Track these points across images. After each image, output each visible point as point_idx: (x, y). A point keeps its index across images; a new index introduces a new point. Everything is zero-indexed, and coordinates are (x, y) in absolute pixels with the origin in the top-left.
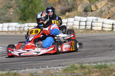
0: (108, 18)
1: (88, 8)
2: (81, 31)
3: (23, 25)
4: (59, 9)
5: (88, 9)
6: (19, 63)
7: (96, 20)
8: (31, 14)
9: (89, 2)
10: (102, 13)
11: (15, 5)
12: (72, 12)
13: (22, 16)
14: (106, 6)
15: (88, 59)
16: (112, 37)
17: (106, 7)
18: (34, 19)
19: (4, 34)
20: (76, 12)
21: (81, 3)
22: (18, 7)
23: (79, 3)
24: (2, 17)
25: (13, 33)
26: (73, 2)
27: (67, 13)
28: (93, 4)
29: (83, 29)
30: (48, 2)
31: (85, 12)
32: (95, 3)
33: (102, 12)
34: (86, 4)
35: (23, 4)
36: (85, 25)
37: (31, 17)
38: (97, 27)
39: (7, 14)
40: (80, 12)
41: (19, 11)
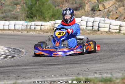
0: (115, 18)
1: (95, 7)
2: (88, 31)
3: (30, 24)
5: (96, 9)
7: (103, 21)
8: (38, 12)
9: (96, 1)
10: (110, 12)
11: (22, 2)
12: (79, 11)
13: (29, 14)
14: (114, 6)
16: (119, 40)
17: (114, 7)
18: (41, 18)
19: (11, 33)
20: (83, 11)
21: (89, 2)
22: (26, 4)
23: (86, 1)
24: (9, 14)
25: (20, 32)
28: (100, 3)
29: (90, 30)
31: (92, 11)
32: (103, 2)
33: (109, 11)
34: (94, 3)
35: (31, 2)
36: (92, 26)
37: (38, 15)
38: (105, 28)
39: (14, 10)
40: (87, 11)
41: (26, 8)
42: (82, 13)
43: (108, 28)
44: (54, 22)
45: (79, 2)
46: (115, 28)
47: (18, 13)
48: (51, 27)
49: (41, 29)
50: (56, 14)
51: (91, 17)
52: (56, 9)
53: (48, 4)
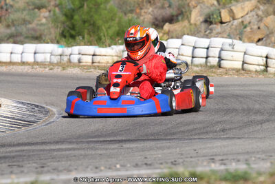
0: (256, 40)
1: (213, 15)
2: (195, 69)
3: (68, 50)
4: (150, 16)
5: (214, 18)
6: (57, 147)
7: (230, 45)
8: (86, 25)
9: (216, 3)
10: (245, 27)
11: (52, 3)
12: (178, 23)
13: (67, 29)
14: (254, 13)
15: (209, 145)
17: (253, 16)
18: (93, 38)
19: (26, 70)
20: (186, 23)
21: (199, 3)
22: (60, 7)
23: (193, 3)
24: (24, 29)
25: (46, 68)
26: (180, 2)
27: (167, 24)
28: (224, 6)
29: (201, 65)
31: (206, 25)
32: (230, 5)
33: (244, 25)
34: (209, 5)
35: (70, 2)
36: (205, 56)
37: (86, 31)
38: (233, 61)
39: (33, 21)
40: (195, 24)
41: (61, 16)
42: (185, 26)
43: (241, 63)
44: (121, 47)
45: (177, 4)
47: (42, 28)
48: (115, 58)
49: (93, 63)
51: (203, 37)
52: (127, 19)
53: (108, 7)
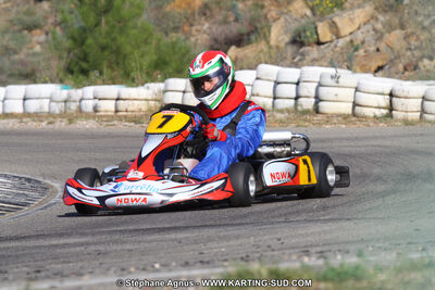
0: (374, 67)
1: (305, 31)
2: (279, 116)
3: (77, 93)
4: (205, 36)
5: (306, 37)
7: (332, 77)
8: (106, 53)
9: (308, 12)
10: (356, 49)
11: (51, 20)
12: (250, 46)
13: (75, 59)
14: (369, 27)
16: (388, 143)
17: (368, 31)
18: (116, 73)
19: (11, 125)
20: (262, 45)
21: (283, 13)
22: (63, 25)
23: (273, 13)
24: (6, 63)
25: (42, 121)
26: (253, 13)
27: (233, 48)
28: (322, 17)
29: (288, 110)
30: (168, 9)
31: (295, 48)
32: (332, 15)
33: (353, 46)
34: (299, 17)
35: (80, 18)
36: (294, 95)
37: (105, 64)
38: (338, 102)
39: (21, 49)
40: (277, 47)
41: (64, 40)
42: (261, 51)
43: (351, 105)
44: (161, 86)
45: (248, 15)
46: (373, 103)
47: (35, 59)
48: (152, 103)
49: (117, 111)
50: (168, 59)
51: (290, 66)
52: (169, 41)
53: (139, 24)
